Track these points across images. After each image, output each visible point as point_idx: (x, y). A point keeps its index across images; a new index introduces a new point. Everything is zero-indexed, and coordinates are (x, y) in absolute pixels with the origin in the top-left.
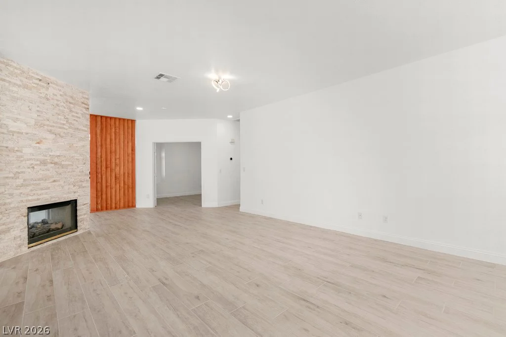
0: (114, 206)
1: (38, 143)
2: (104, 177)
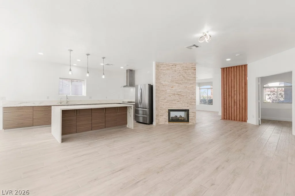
1: (172, 88)
2: (228, 101)
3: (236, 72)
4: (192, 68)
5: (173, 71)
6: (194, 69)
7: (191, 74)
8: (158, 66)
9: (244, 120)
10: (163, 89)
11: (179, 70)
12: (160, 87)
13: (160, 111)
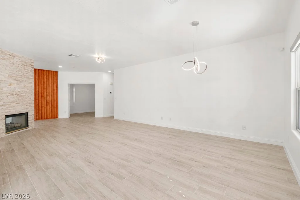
0: (46, 117)
1: (10, 85)
2: (40, 102)
3: (49, 76)
5: (10, 63)
6: (32, 66)
11: (17, 63)
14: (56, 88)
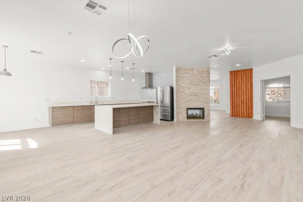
0: (241, 115)
1: (189, 89)
2: (236, 100)
3: (243, 75)
4: (207, 72)
5: (190, 75)
7: (205, 77)
8: (177, 70)
9: (250, 116)
10: (182, 90)
11: (195, 73)
12: (179, 88)
13: (180, 109)
14: (251, 86)
